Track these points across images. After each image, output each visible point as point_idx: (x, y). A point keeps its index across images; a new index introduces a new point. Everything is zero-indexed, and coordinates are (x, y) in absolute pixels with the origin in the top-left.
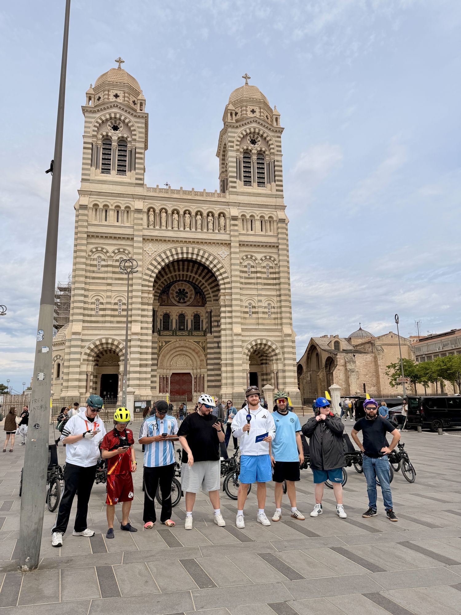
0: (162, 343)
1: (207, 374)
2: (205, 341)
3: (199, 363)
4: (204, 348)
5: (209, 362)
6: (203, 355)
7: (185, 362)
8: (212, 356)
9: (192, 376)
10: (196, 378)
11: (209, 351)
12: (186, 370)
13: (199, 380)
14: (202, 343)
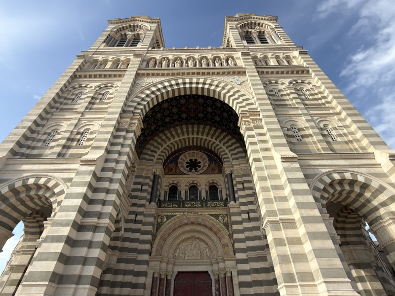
0: (162, 218)
1: (236, 270)
2: (226, 215)
3: (220, 251)
4: (227, 225)
5: (238, 245)
6: (227, 237)
7: (199, 252)
8: (241, 236)
9: (212, 277)
10: (217, 281)
11: (235, 227)
12: (200, 267)
13: (224, 285)
14: (223, 218)
